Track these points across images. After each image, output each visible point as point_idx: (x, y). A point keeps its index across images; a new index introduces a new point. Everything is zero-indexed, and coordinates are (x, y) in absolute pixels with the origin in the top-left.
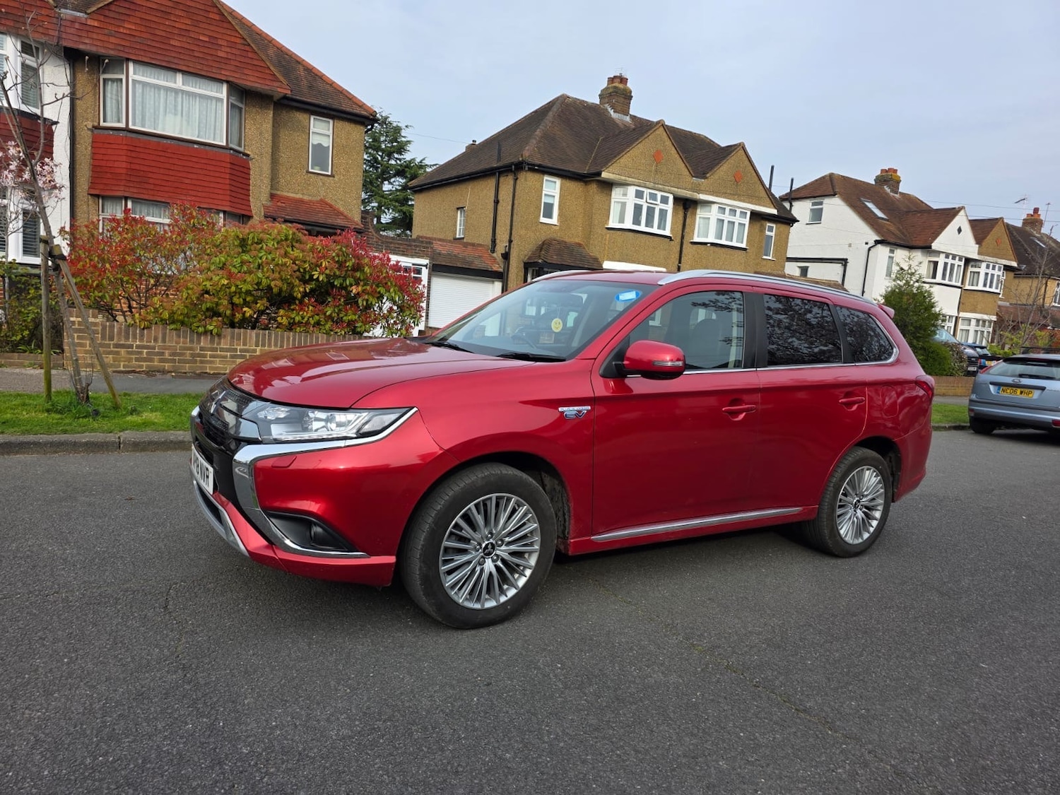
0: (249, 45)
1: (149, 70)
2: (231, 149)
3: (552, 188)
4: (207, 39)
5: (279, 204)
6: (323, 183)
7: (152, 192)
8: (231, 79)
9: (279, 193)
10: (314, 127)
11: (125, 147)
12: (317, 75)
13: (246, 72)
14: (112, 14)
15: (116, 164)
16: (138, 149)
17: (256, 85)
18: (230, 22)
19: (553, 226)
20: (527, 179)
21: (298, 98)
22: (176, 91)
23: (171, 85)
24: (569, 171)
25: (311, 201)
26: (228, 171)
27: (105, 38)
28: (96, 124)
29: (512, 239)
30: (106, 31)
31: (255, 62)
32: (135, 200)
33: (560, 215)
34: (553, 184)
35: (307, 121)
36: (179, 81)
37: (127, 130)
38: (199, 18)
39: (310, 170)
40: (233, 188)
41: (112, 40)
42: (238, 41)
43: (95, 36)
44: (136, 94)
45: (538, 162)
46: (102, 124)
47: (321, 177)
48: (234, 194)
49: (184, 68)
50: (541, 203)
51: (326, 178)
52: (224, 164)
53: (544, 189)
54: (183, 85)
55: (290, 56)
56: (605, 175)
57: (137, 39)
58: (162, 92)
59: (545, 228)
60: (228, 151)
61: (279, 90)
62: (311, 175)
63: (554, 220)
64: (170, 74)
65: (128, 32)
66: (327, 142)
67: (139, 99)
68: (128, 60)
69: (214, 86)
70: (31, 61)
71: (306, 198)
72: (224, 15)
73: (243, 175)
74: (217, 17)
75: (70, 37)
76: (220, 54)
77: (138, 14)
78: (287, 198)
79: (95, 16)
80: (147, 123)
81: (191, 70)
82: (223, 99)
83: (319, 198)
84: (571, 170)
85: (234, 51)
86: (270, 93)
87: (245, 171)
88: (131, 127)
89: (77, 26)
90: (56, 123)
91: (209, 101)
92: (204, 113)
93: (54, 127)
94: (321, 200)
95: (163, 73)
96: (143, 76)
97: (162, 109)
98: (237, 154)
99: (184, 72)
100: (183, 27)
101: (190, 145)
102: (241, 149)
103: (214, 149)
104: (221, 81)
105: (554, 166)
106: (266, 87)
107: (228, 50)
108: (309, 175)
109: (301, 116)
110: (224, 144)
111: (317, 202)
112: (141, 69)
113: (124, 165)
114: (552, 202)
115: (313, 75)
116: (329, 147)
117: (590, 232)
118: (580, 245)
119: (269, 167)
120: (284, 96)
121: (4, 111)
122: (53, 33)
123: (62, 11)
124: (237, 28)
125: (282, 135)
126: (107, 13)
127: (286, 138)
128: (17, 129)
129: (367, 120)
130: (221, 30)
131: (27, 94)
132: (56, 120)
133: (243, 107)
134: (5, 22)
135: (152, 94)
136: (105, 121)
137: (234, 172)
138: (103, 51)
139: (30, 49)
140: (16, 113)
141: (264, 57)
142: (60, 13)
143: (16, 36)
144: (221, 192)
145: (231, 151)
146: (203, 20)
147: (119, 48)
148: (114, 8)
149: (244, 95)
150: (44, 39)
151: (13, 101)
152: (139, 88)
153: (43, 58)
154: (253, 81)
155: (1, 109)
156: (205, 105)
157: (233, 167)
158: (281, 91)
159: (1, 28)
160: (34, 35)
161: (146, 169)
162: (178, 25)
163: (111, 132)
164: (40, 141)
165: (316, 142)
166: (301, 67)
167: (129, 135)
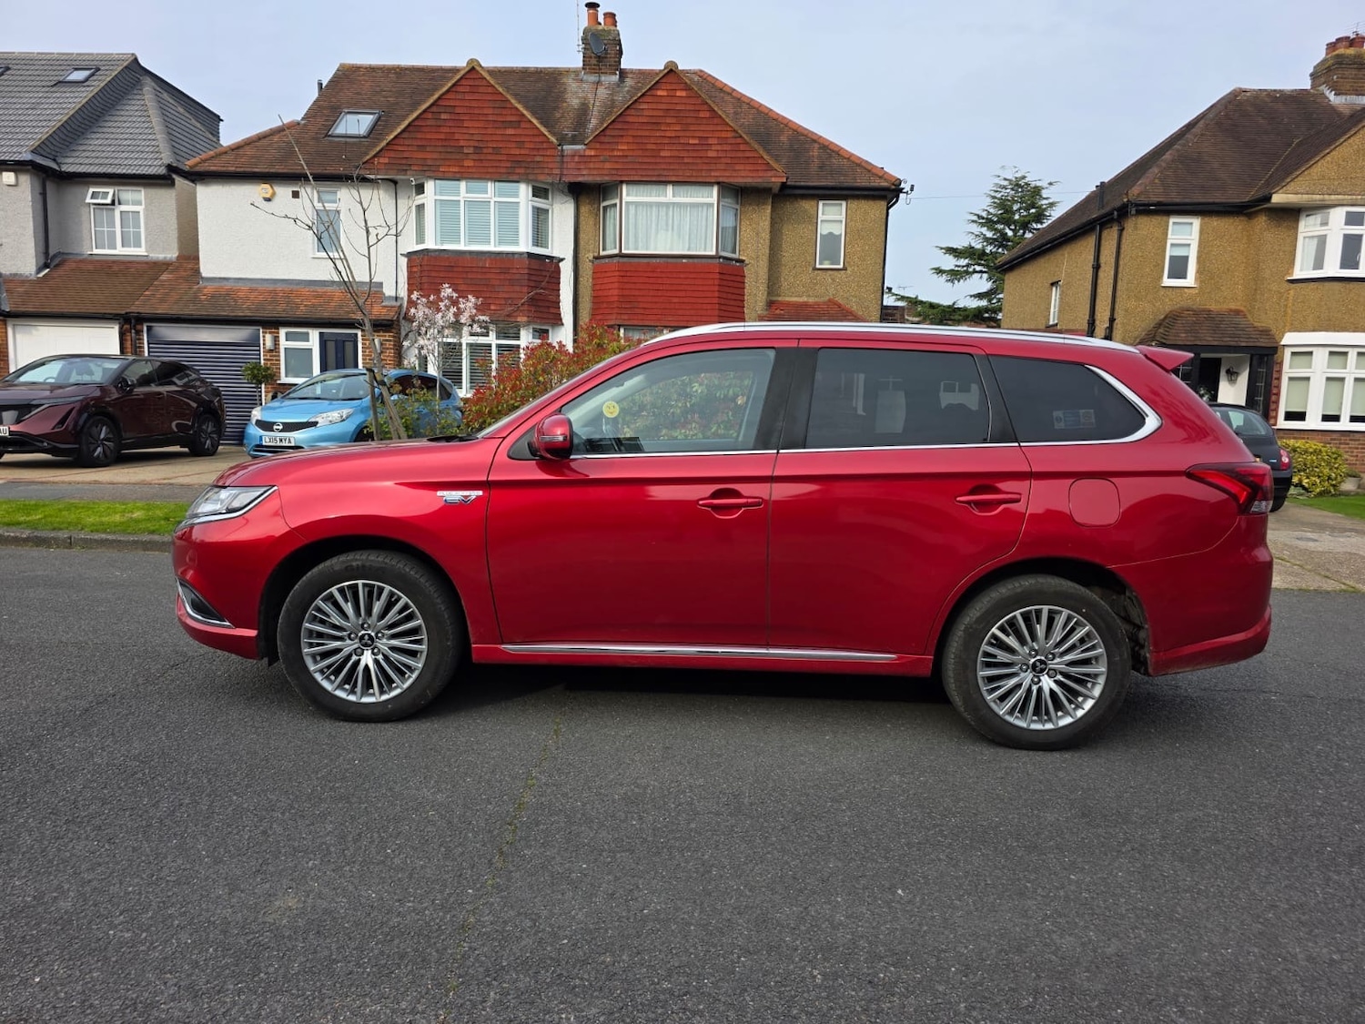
0: (741, 137)
1: (641, 188)
2: (720, 257)
3: (1185, 235)
4: (696, 142)
5: (778, 312)
6: (833, 280)
7: (640, 317)
8: (721, 180)
9: (780, 299)
10: (823, 214)
11: (617, 274)
12: (833, 151)
13: (737, 167)
14: (606, 140)
15: (610, 293)
16: (629, 274)
17: (749, 180)
18: (720, 117)
19: (1186, 290)
20: (1139, 228)
21: (802, 184)
22: (667, 205)
23: (662, 199)
24: (1214, 203)
25: (817, 304)
26: (716, 282)
27: (601, 166)
28: (596, 254)
29: (1116, 316)
30: (602, 158)
31: (748, 154)
32: (627, 328)
33: (1199, 272)
34: (1188, 227)
35: (815, 208)
36: (669, 194)
37: (621, 255)
38: (689, 121)
39: (818, 266)
40: (723, 301)
41: (608, 165)
42: (730, 135)
43: (592, 166)
44: (629, 216)
45: (1155, 199)
46: (602, 253)
47: (830, 272)
48: (723, 308)
49: (674, 179)
50: (1164, 258)
51: (836, 273)
52: (711, 276)
53: (1169, 236)
54: (673, 196)
55: (806, 136)
56: (1277, 198)
57: (629, 159)
58: (654, 209)
59: (1169, 292)
60: (716, 261)
61: (773, 180)
62: (819, 272)
63: (1190, 280)
64: (661, 188)
65: (621, 154)
66: (839, 230)
67: (632, 221)
68: (622, 182)
69: (705, 190)
70: (541, 203)
71: (811, 300)
72: (714, 110)
73: (736, 285)
74: (708, 114)
75: (571, 172)
76: (711, 154)
77: (631, 133)
78: (788, 304)
79: (593, 145)
80: (640, 245)
81: (681, 179)
82: (713, 204)
83: (826, 299)
84: (1217, 201)
85: (725, 148)
86: (765, 185)
87: (739, 279)
88: (623, 251)
89: (576, 159)
90: (562, 260)
91: (700, 209)
92: (695, 222)
93: (561, 264)
94: (830, 300)
95: (654, 188)
96: (636, 196)
97: (654, 226)
98: (729, 262)
99: (674, 183)
100: (673, 134)
101: (679, 260)
102: (736, 256)
103: (696, 260)
104: (711, 184)
105: (1187, 201)
106: (760, 180)
107: (719, 148)
108: (816, 272)
109: (806, 205)
110: (714, 253)
111: (824, 303)
112: (634, 188)
113: (616, 292)
114: (1186, 254)
115: (829, 150)
116: (841, 235)
117: (1256, 290)
118: (1237, 312)
119: (766, 270)
120: (784, 186)
121: (516, 256)
122: (558, 171)
123: (564, 147)
124: (727, 120)
125: (785, 231)
126: (602, 139)
127: (790, 234)
128: (526, 271)
129: (889, 192)
130: (711, 128)
131: (539, 236)
132: (561, 257)
133: (738, 207)
134: (517, 171)
135: (644, 213)
136: (603, 250)
137: (725, 283)
138: (598, 179)
139: (539, 192)
140: (526, 255)
141: (756, 146)
142: (562, 150)
143: (527, 181)
144: (709, 307)
145: (721, 260)
146: (693, 121)
147: (614, 172)
148: (608, 132)
149: (740, 194)
150: (549, 180)
151: (524, 245)
152: (632, 209)
153: (552, 199)
154: (744, 177)
155: (513, 254)
156: (695, 214)
157: (723, 277)
158: (776, 180)
159: (515, 178)
160: (541, 178)
161: (637, 293)
162: (668, 134)
163: (607, 260)
164: (547, 279)
165: (825, 232)
166: (816, 145)
167: (622, 260)
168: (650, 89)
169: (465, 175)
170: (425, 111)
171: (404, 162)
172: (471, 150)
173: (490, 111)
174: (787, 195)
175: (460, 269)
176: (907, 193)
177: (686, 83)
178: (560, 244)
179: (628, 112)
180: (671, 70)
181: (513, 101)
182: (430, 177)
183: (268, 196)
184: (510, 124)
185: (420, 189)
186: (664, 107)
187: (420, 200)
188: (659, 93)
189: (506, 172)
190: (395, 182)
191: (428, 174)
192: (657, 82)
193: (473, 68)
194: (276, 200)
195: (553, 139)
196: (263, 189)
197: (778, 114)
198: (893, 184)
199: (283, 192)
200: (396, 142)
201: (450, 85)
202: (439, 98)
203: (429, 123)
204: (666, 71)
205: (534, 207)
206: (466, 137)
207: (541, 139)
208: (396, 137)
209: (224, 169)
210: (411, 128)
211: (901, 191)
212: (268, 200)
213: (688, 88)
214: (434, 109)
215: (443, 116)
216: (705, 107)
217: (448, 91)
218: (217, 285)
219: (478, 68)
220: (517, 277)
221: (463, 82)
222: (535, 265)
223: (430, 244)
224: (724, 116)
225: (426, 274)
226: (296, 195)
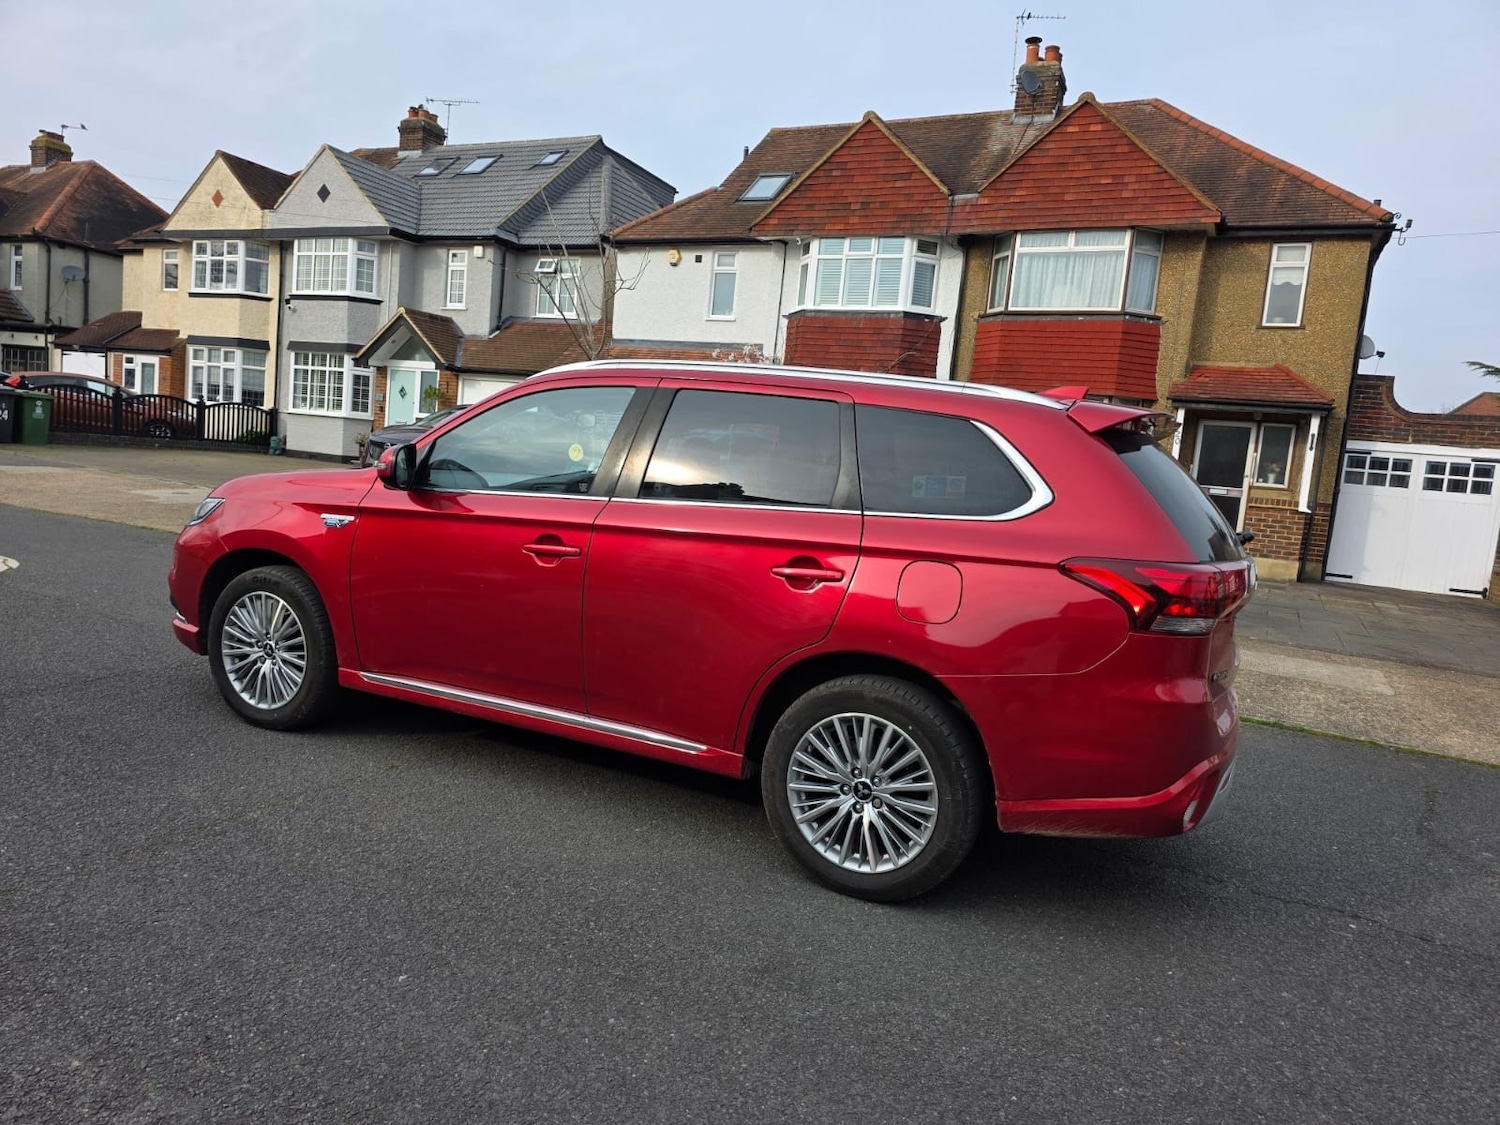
0: (1166, 172)
1: (1039, 237)
2: (1126, 314)
4: (1109, 181)
5: (1201, 379)
6: (1284, 342)
8: (1135, 223)
9: (1208, 364)
10: (1277, 260)
11: (999, 333)
12: (1305, 183)
13: (1158, 208)
14: (1004, 186)
15: (992, 355)
16: (1013, 334)
17: (1172, 222)
18: (1142, 150)
21: (1251, 224)
22: (1068, 255)
23: (1062, 249)
25: (1259, 370)
26: (1118, 343)
27: (993, 215)
28: (982, 313)
30: (996, 207)
31: (1173, 192)
35: (1267, 253)
36: (1071, 243)
37: (1005, 313)
38: (1102, 158)
39: (1264, 324)
40: (1125, 365)
41: (1001, 214)
42: (1151, 170)
43: (984, 215)
44: (1020, 270)
46: (989, 311)
47: (1282, 332)
48: (1125, 373)
49: (1077, 225)
51: (1289, 333)
52: (1112, 336)
54: (1076, 245)
55: (1273, 166)
57: (1027, 206)
58: (1052, 259)
60: (1121, 318)
61: (1203, 220)
62: (1266, 331)
64: (1062, 235)
65: (1018, 200)
66: (1301, 279)
67: (1024, 274)
68: (1016, 232)
69: (1115, 236)
70: (926, 258)
71: (1251, 366)
72: (1134, 144)
73: (1145, 346)
74: (1126, 149)
75: (961, 223)
76: (1125, 194)
77: (1032, 176)
78: (1220, 370)
79: (987, 193)
80: (1032, 302)
81: (1086, 224)
82: (1124, 252)
83: (1272, 364)
85: (1144, 186)
86: (1194, 227)
87: (1151, 339)
88: (1010, 309)
89: (968, 209)
90: (945, 319)
91: (1108, 258)
92: (1100, 274)
93: (942, 324)
94: (1277, 367)
95: (1055, 237)
96: (1031, 246)
97: (1050, 279)
98: (1137, 319)
99: (1077, 230)
100: (1082, 175)
101: (1075, 318)
102: (1151, 312)
103: (1094, 318)
104: (1123, 229)
106: (1186, 221)
107: (1136, 186)
108: (1262, 331)
109: (1256, 250)
110: (1118, 308)
111: (1268, 370)
112: (1030, 238)
113: (996, 354)
115: (1299, 181)
116: (1301, 285)
119: (1188, 329)
120: (1221, 227)
121: (892, 316)
122: (944, 224)
123: (956, 197)
124: (1150, 155)
125: (1223, 282)
126: (998, 185)
127: (1229, 286)
128: (901, 332)
129: (1376, 231)
130: (1130, 164)
131: (922, 292)
132: (944, 316)
133: (1159, 255)
134: (903, 225)
135: (1040, 265)
136: (991, 307)
137: (1130, 344)
138: (989, 230)
139: (924, 247)
140: (902, 315)
141: (1184, 182)
142: (953, 201)
143: (912, 236)
144: (1106, 372)
145: (1127, 317)
146: (1108, 157)
147: (1008, 221)
148: (1006, 178)
149: (1164, 239)
150: (936, 232)
151: (903, 304)
152: (1026, 261)
153: (941, 253)
154: (1167, 218)
155: (889, 313)
156: (1101, 264)
157: (1127, 337)
158: (1209, 220)
159: (900, 233)
160: (927, 231)
161: (1020, 355)
162: (1075, 175)
163: (991, 319)
164: (923, 340)
165: (1278, 282)
166: (1284, 177)
167: (1006, 318)
168: (1059, 125)
169: (850, 232)
170: (817, 169)
171: (792, 222)
172: (858, 206)
173: (881, 164)
174: (1224, 237)
175: (834, 330)
176: (1401, 230)
177: (1103, 115)
178: (944, 303)
179: (1030, 154)
180: (1087, 103)
181: (906, 152)
182: (815, 236)
183: (674, 261)
184: (902, 176)
185: (806, 249)
186: (1075, 144)
187: (805, 260)
188: (1070, 129)
189: (888, 228)
190: (785, 243)
191: (813, 233)
192: (1068, 117)
193: (869, 121)
194: (682, 265)
195: (944, 189)
196: (671, 255)
197: (1242, 143)
198: (1381, 220)
199: (688, 256)
200: (786, 202)
201: (844, 140)
202: (832, 155)
203: (821, 180)
204: (1080, 104)
205: (917, 263)
206: (855, 193)
207: (932, 190)
208: (787, 198)
209: (640, 237)
210: (803, 188)
211: (1393, 228)
212: (675, 265)
213: (1105, 121)
214: (827, 167)
215: (835, 173)
216: (1125, 141)
217: (842, 147)
218: (623, 346)
219: (875, 121)
220: (891, 337)
221: (858, 137)
222: (912, 325)
223: (809, 305)
224: (1146, 150)
225: (800, 335)
226: (699, 259)
